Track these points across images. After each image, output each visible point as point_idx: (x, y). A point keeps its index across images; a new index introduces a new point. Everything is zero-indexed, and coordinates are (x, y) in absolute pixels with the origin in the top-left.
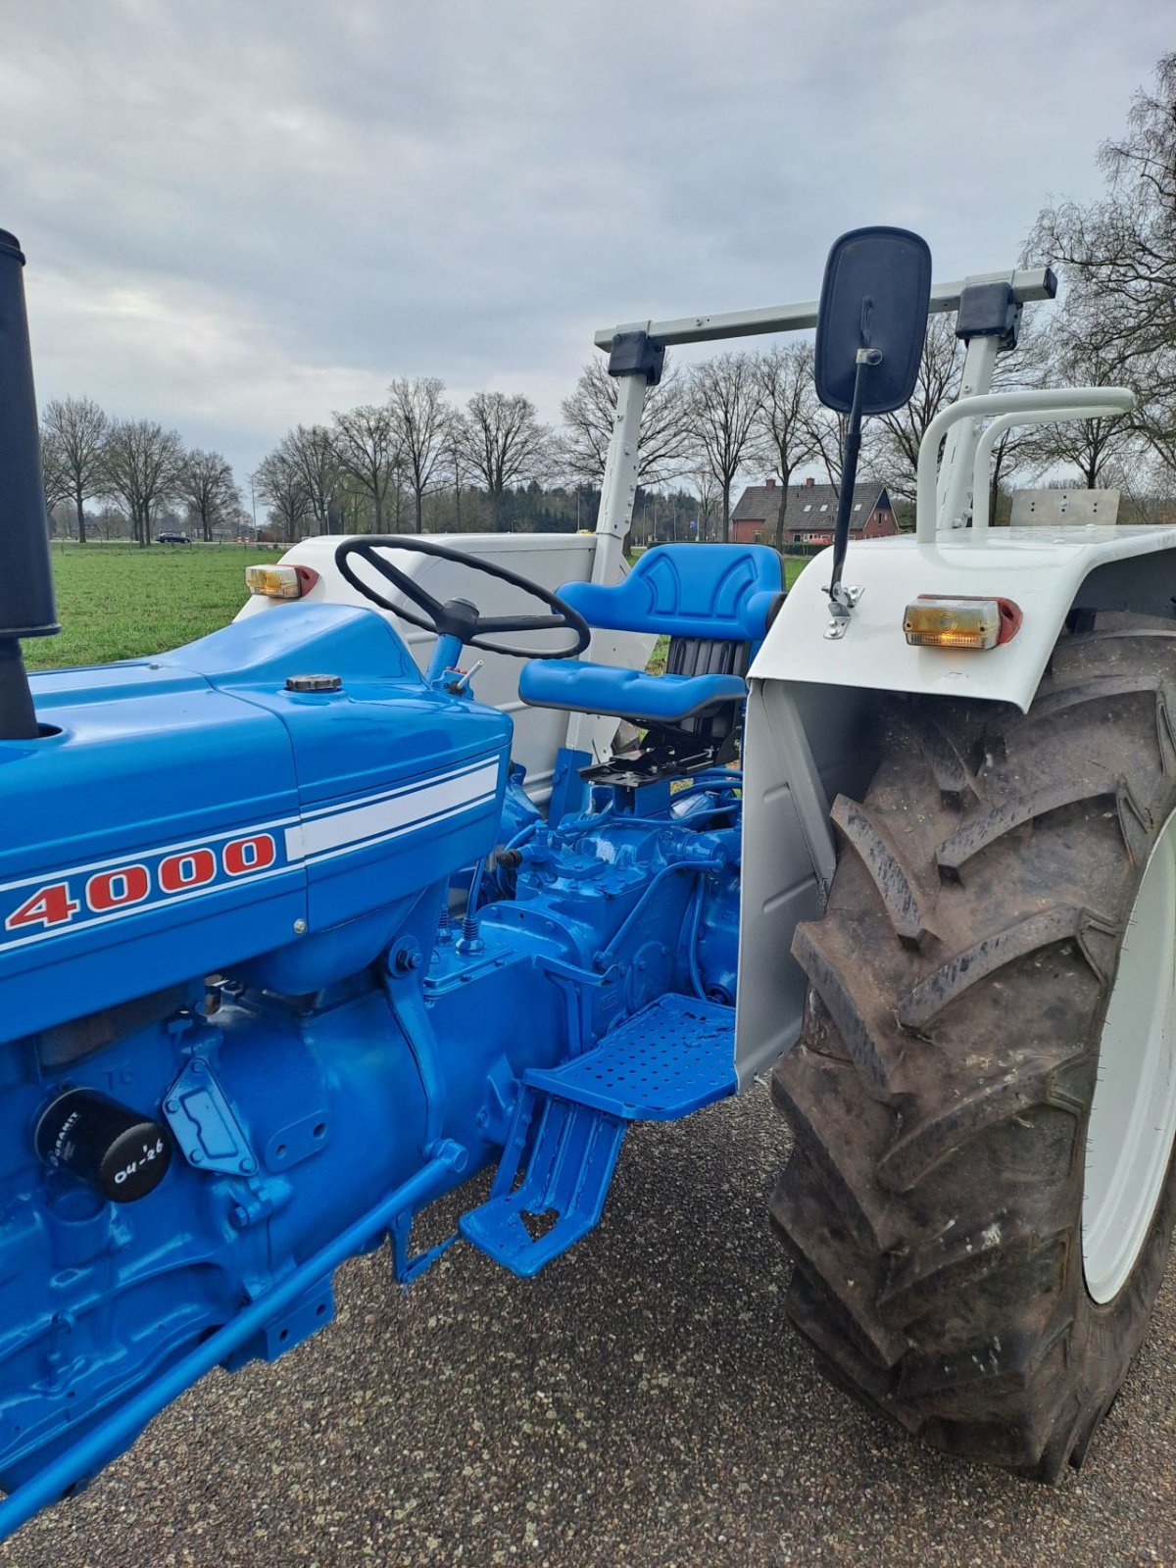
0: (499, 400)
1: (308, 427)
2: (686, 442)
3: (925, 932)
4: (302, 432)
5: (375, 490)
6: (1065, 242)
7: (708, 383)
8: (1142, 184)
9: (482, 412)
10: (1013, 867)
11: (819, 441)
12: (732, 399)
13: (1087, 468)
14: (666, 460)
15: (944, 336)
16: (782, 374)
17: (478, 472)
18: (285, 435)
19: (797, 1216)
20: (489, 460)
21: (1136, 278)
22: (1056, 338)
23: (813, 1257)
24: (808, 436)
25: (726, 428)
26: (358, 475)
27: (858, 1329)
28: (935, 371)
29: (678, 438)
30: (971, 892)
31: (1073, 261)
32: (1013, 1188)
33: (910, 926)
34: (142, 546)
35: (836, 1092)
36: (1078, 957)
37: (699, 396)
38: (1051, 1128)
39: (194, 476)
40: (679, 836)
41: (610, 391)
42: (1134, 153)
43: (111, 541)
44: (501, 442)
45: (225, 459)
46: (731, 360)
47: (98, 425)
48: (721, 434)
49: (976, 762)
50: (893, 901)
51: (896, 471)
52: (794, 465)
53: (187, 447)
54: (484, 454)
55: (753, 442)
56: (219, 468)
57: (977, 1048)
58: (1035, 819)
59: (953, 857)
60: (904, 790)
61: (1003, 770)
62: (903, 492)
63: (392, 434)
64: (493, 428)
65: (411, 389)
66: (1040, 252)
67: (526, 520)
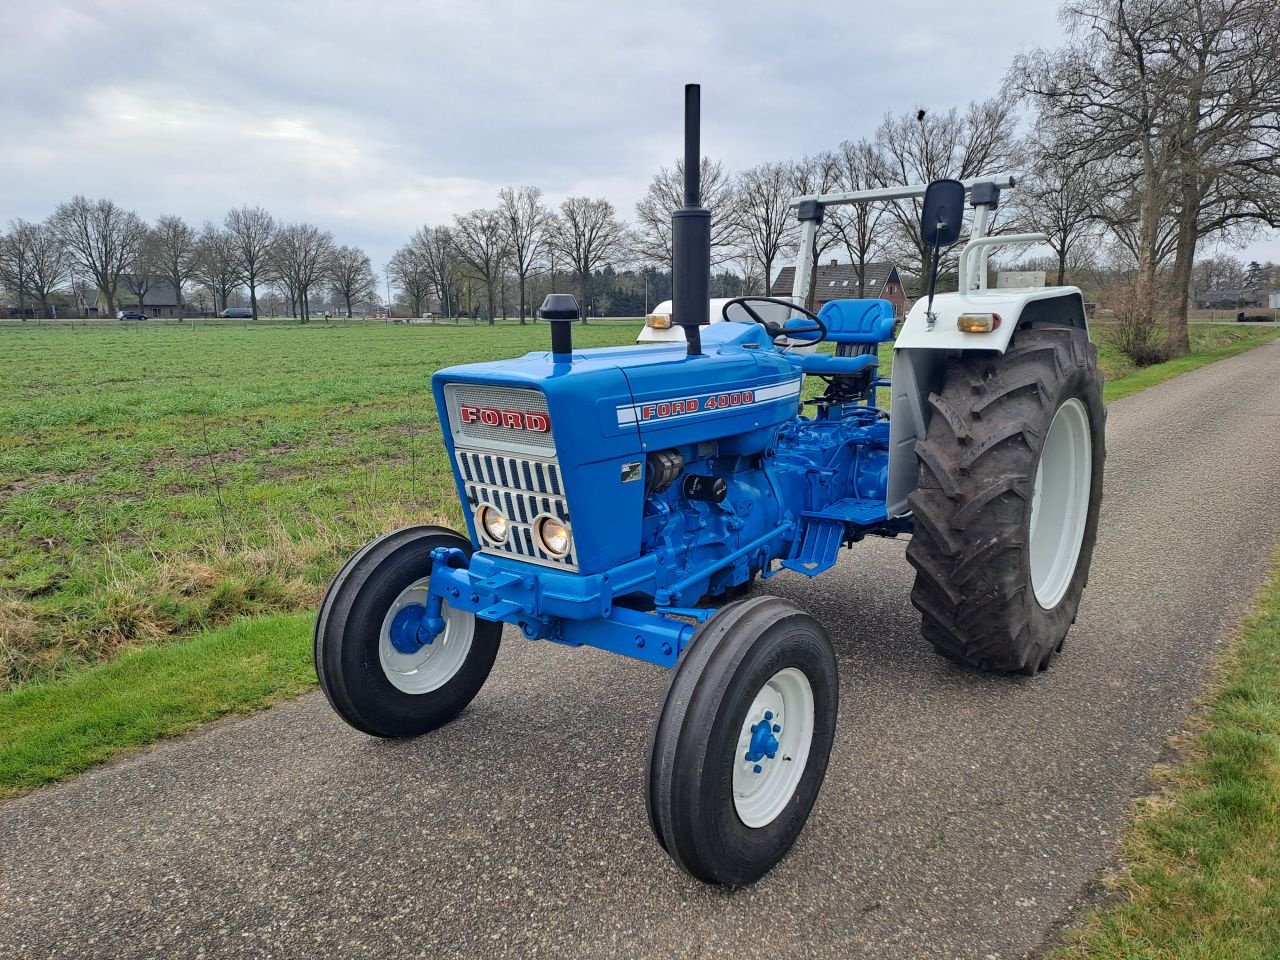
0: (586, 203)
1: (433, 227)
2: (735, 233)
3: (967, 436)
4: (427, 230)
5: (488, 275)
6: (1035, 79)
7: (753, 186)
8: (1093, 35)
9: (572, 212)
10: (1000, 412)
11: (842, 231)
12: (771, 199)
13: (1059, 248)
14: (719, 247)
15: (941, 146)
16: (811, 178)
17: (569, 260)
18: (414, 234)
19: (917, 553)
20: (578, 251)
21: (1090, 105)
22: (1030, 151)
23: (924, 566)
24: (833, 227)
25: (767, 221)
26: (472, 263)
27: (943, 590)
28: (934, 174)
29: (729, 230)
30: (985, 421)
31: (1041, 92)
32: (1001, 524)
33: (962, 434)
34: (303, 322)
35: (933, 501)
36: (1024, 442)
37: (745, 196)
38: (1014, 503)
39: (341, 266)
40: (849, 430)
41: (675, 194)
42: (1087, 11)
43: (276, 319)
44: (587, 236)
45: (365, 253)
46: (771, 168)
47: (267, 228)
48: (763, 226)
49: (985, 376)
50: (955, 427)
51: (903, 252)
52: (822, 250)
53: (338, 244)
54: (574, 245)
55: (789, 232)
56: (360, 260)
57: (988, 476)
58: (1008, 394)
59: (978, 408)
60: (957, 390)
61: (995, 379)
62: (909, 269)
63: (501, 231)
64: (581, 225)
65: (516, 196)
66: (1015, 86)
67: (604, 296)
